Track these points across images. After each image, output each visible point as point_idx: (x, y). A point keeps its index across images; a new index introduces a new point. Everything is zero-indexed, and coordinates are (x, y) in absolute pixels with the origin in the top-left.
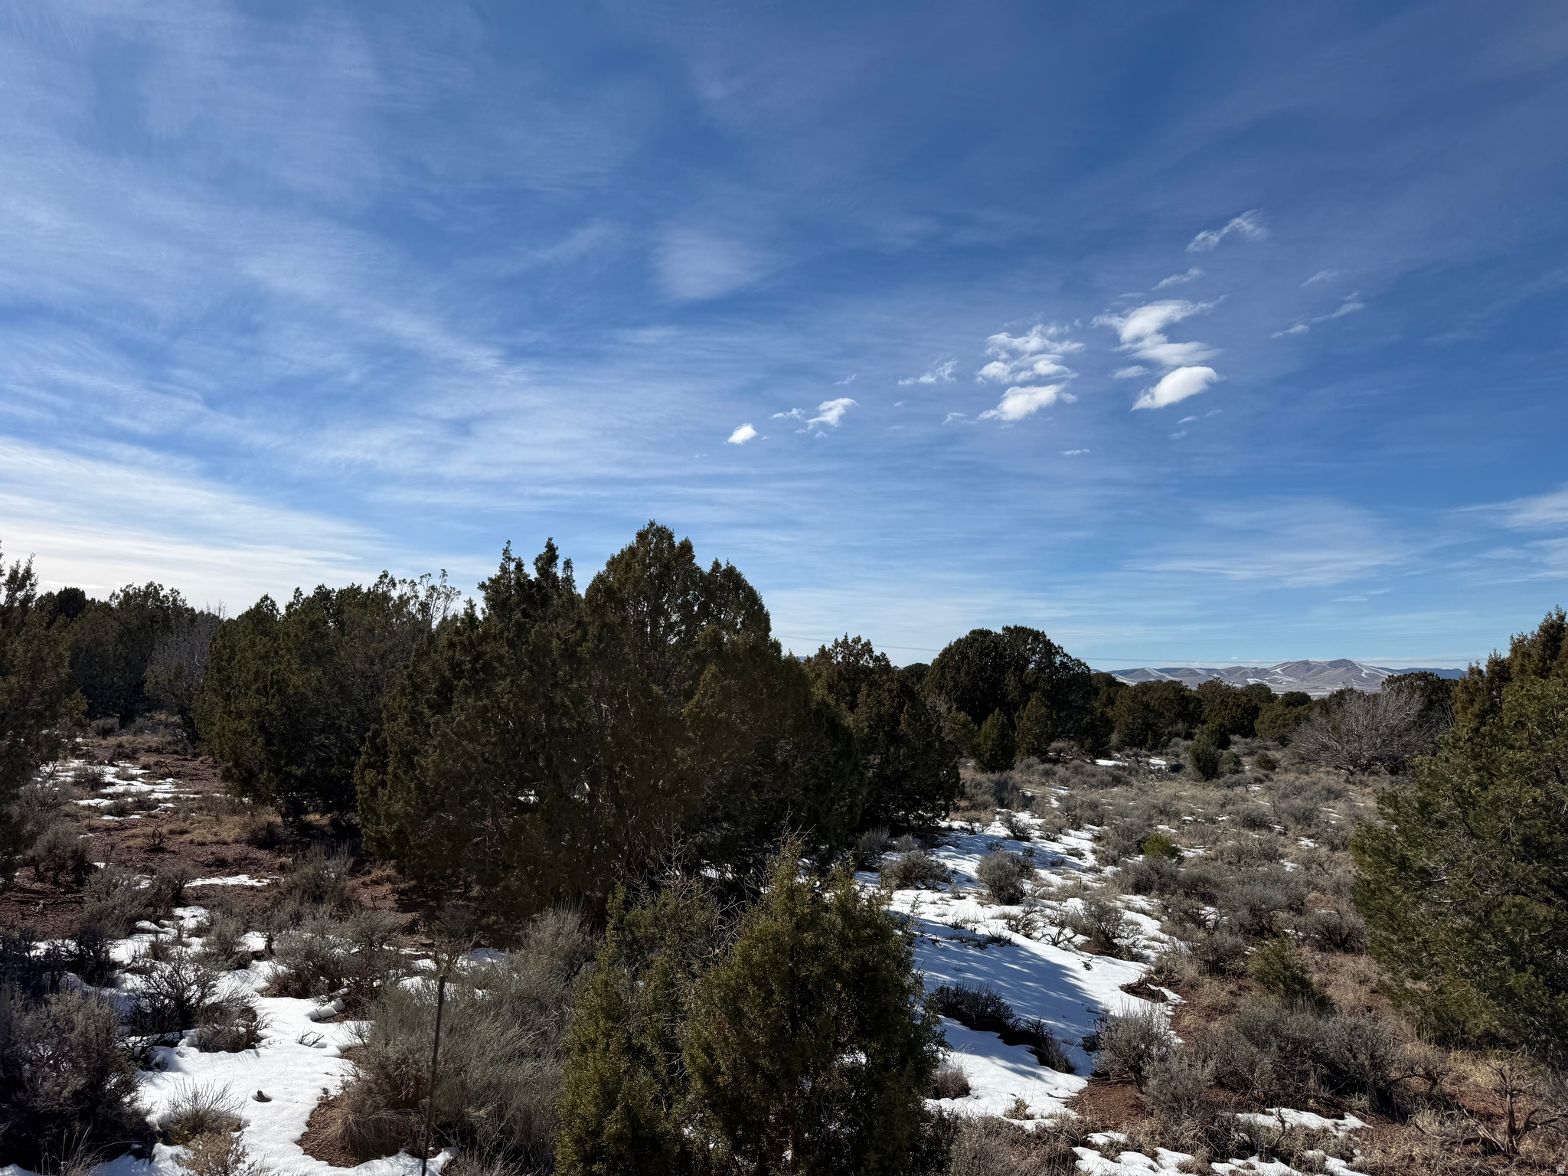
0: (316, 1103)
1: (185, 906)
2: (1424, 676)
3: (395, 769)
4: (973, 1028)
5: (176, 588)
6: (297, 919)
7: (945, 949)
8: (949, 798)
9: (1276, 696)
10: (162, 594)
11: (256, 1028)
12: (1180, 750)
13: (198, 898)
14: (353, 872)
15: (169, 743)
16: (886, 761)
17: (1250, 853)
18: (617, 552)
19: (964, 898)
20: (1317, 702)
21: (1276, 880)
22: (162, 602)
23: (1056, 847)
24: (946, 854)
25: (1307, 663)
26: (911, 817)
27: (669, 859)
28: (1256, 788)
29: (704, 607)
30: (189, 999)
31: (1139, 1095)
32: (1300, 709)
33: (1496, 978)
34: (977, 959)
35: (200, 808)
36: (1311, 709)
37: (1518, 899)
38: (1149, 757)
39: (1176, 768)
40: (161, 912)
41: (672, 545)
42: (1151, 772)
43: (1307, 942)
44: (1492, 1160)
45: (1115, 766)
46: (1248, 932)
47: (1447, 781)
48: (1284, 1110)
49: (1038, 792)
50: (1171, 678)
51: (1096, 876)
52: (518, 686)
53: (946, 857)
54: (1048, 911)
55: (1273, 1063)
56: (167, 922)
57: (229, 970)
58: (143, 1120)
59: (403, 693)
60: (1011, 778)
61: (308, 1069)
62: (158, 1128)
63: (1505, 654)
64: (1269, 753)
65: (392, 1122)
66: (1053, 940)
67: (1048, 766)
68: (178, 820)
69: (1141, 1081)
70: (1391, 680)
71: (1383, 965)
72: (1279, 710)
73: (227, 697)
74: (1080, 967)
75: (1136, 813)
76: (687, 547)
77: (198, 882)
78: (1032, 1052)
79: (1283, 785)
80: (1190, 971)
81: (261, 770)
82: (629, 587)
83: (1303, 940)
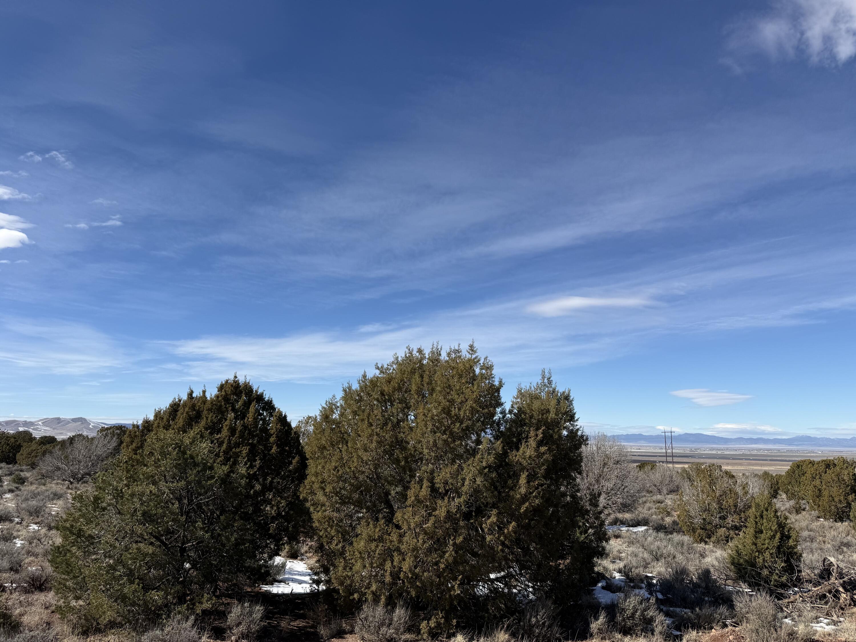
2: (119, 427)
9: (35, 438)
20: (59, 442)
21: (6, 553)
25: (58, 419)
28: (8, 496)
32: (48, 446)
33: (118, 590)
36: (54, 446)
43: (18, 590)
47: (111, 485)
70: (103, 430)
71: (60, 595)
72: (34, 446)
79: (25, 493)
83: (15, 589)
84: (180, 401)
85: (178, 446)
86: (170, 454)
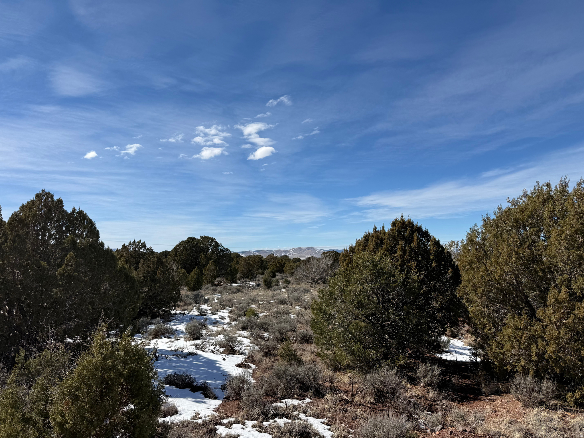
2: (333, 252)
4: (180, 388)
7: (171, 360)
8: (175, 302)
9: (290, 259)
12: (260, 279)
16: (150, 290)
17: (280, 312)
18: (25, 203)
19: (179, 339)
20: (303, 261)
21: (288, 321)
23: (216, 317)
24: (173, 323)
25: (300, 248)
26: (160, 311)
28: (283, 290)
29: (68, 228)
31: (239, 403)
32: (298, 263)
33: (350, 347)
34: (183, 362)
36: (301, 263)
37: (357, 321)
38: (250, 282)
39: (258, 285)
41: (53, 201)
42: (250, 287)
43: (297, 341)
44: (347, 405)
45: (238, 286)
46: (278, 340)
47: (337, 285)
48: (287, 400)
49: (210, 297)
50: (258, 254)
51: (229, 326)
53: (173, 325)
54: (211, 341)
55: (284, 385)
60: (201, 293)
63: (354, 245)
64: (288, 278)
66: (212, 351)
67: (214, 287)
69: (240, 398)
70: (324, 253)
71: (319, 346)
72: (291, 264)
74: (221, 360)
75: (244, 302)
76: (60, 202)
78: (202, 394)
79: (291, 289)
80: (259, 356)
82: (30, 218)
83: (295, 341)
84: (369, 234)
85: (372, 262)
86: (368, 266)
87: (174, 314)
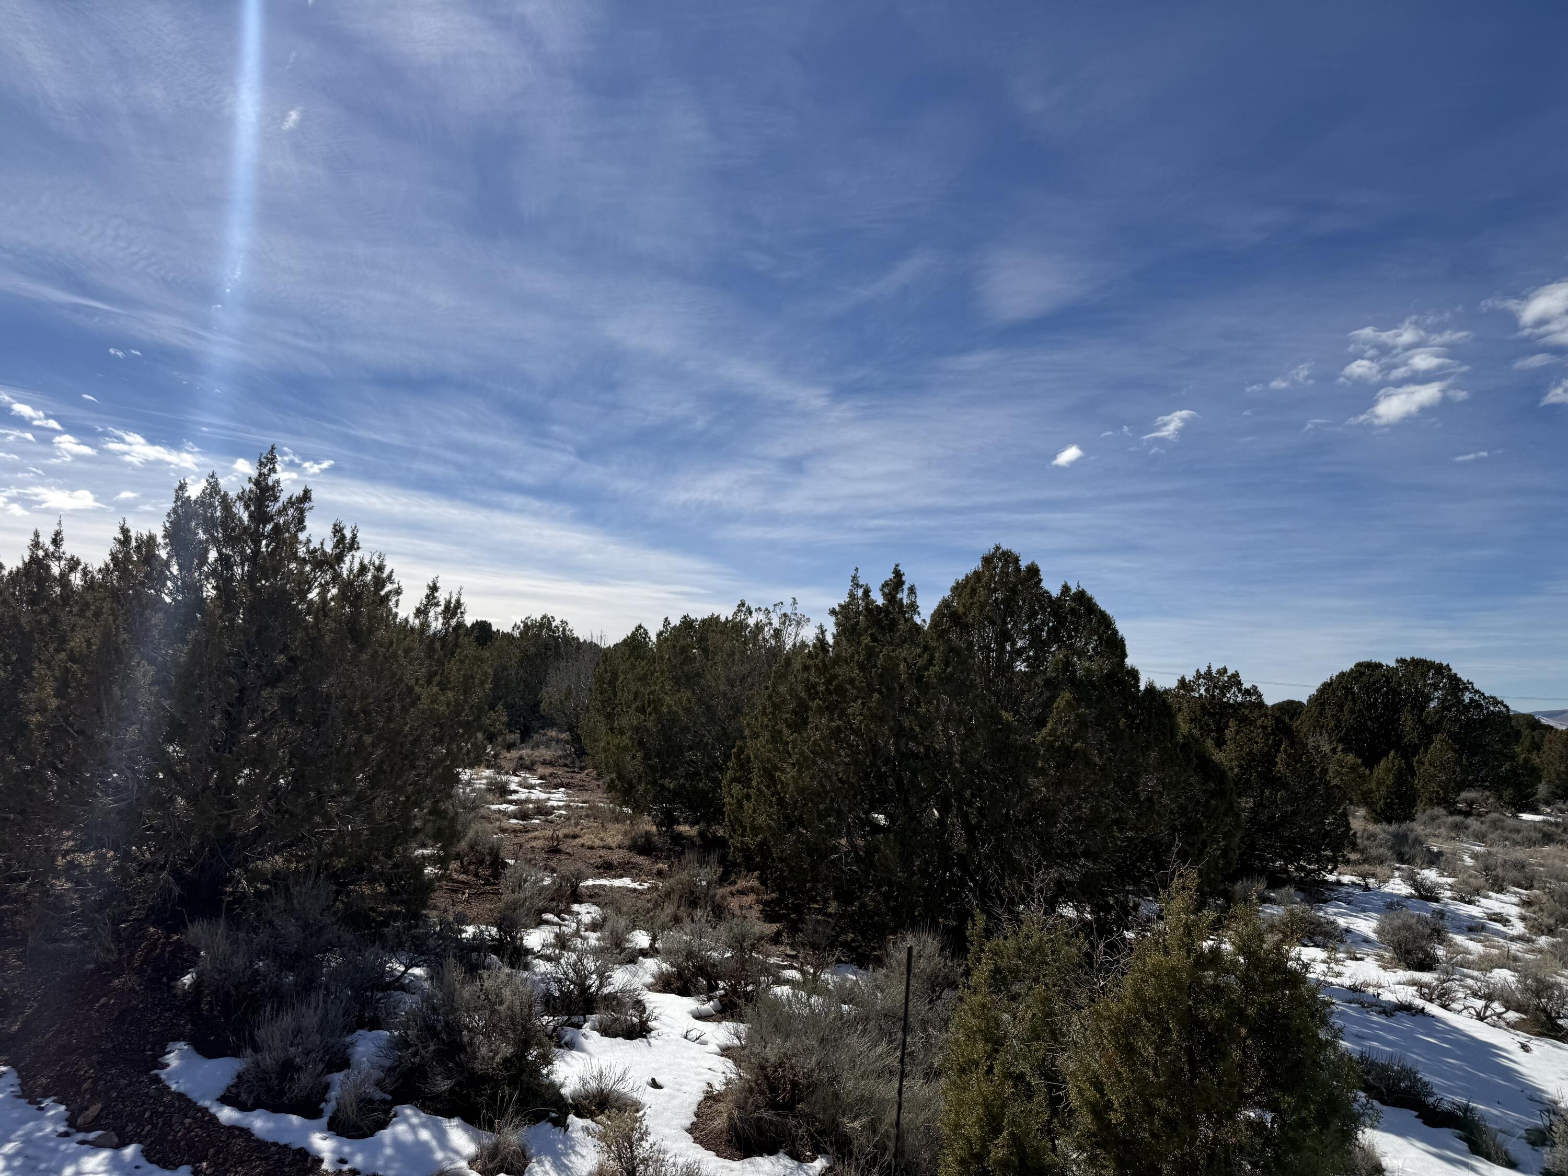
0: (701, 1097)
1: (581, 902)
3: (758, 784)
5: (565, 619)
6: (677, 920)
7: (1344, 1013)
8: (1337, 847)
10: (554, 624)
11: (647, 1020)
13: (591, 896)
14: (723, 880)
15: (560, 757)
16: (1259, 805)
18: (961, 578)
19: (1362, 959)
22: (554, 632)
23: (1473, 910)
24: (1335, 910)
26: (1291, 868)
27: (1029, 889)
29: (1053, 633)
30: (590, 987)
34: (1382, 1027)
35: (588, 816)
40: (562, 907)
41: (1018, 569)
45: (1544, 821)
49: (1447, 847)
51: (1526, 946)
52: (869, 708)
53: (1336, 914)
54: (1470, 982)
56: (567, 917)
57: (621, 963)
58: (558, 1091)
59: (764, 713)
60: (1412, 830)
61: (693, 1063)
62: (570, 1100)
65: (771, 1123)
66: (1478, 1014)
67: (1458, 818)
68: (570, 825)
73: (609, 716)
74: (1514, 1047)
76: (1034, 571)
77: (590, 882)
78: (1461, 1138)
81: (639, 782)
82: (975, 611)
87: (1332, 883)
